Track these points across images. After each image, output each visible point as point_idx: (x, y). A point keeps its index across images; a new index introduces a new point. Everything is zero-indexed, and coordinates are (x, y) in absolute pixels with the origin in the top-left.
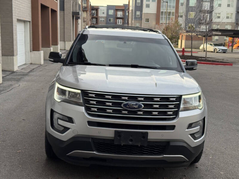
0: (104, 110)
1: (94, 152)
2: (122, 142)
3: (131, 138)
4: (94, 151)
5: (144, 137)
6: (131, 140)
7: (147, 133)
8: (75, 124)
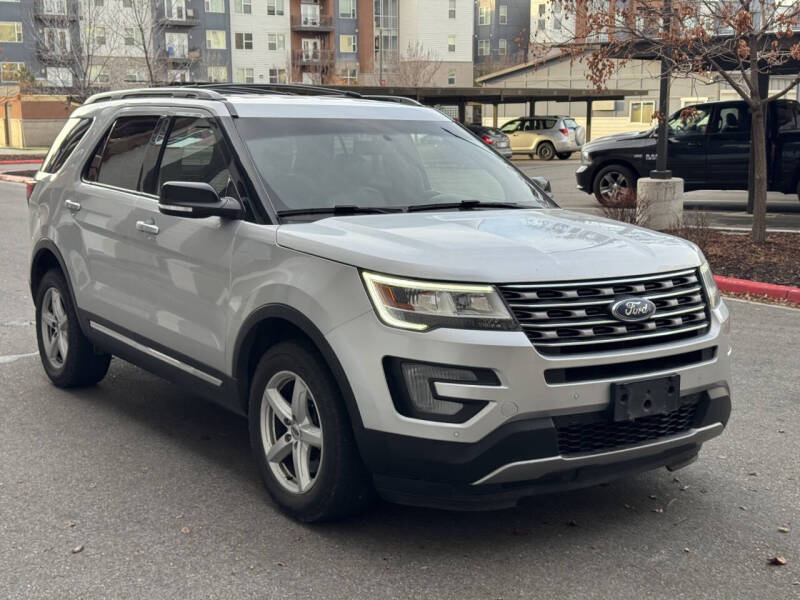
0: (572, 333)
1: (559, 457)
2: (629, 412)
3: (648, 397)
4: (557, 455)
5: (671, 390)
6: (648, 404)
7: (678, 377)
8: (507, 384)
